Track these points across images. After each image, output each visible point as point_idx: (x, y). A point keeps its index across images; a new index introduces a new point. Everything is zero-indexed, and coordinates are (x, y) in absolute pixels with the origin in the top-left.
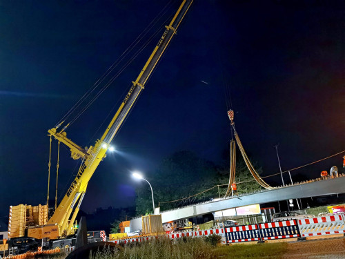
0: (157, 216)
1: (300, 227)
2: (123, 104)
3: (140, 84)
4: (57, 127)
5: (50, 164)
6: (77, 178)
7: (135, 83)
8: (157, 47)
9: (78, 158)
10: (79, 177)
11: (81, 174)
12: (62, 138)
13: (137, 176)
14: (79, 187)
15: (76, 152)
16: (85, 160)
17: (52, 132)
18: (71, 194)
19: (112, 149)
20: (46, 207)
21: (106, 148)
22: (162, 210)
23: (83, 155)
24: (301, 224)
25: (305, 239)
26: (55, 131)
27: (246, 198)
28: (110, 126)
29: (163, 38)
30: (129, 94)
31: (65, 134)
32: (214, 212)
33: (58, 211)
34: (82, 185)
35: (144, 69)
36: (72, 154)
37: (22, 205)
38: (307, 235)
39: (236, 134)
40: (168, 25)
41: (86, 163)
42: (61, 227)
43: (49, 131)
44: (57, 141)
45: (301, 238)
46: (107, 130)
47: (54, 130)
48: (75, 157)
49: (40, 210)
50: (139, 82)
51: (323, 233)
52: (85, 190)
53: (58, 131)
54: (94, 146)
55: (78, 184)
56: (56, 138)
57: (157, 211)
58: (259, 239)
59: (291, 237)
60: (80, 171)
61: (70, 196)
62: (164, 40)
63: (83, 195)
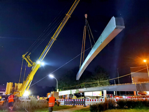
0: (57, 92)
5: (22, 68)
7: (52, 38)
9: (30, 67)
10: (29, 74)
13: (51, 76)
14: (29, 78)
17: (24, 56)
22: (59, 91)
24: (86, 101)
31: (29, 57)
37: (10, 83)
38: (87, 105)
43: (23, 56)
45: (85, 106)
47: (24, 55)
52: (32, 79)
53: (26, 56)
56: (24, 58)
63: (31, 81)
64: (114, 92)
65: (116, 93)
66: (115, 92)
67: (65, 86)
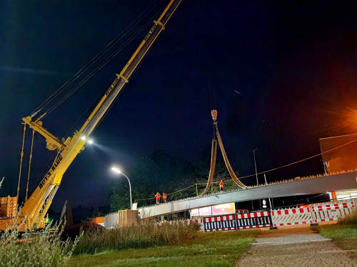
0: (134, 211)
1: (272, 217)
2: (105, 96)
3: (124, 77)
4: (32, 116)
5: (22, 154)
6: (51, 169)
7: (119, 76)
8: (144, 42)
9: (54, 149)
10: (53, 169)
11: (56, 166)
12: (37, 128)
13: (116, 171)
14: (53, 179)
15: (51, 142)
16: (61, 152)
17: (27, 120)
18: (44, 186)
19: (91, 142)
20: (16, 199)
21: (85, 139)
23: (60, 146)
24: (273, 215)
25: (276, 228)
26: (30, 120)
27: (223, 196)
28: (90, 118)
29: (150, 32)
30: (112, 86)
31: (41, 123)
32: (191, 209)
33: (28, 202)
34: (57, 177)
35: (130, 62)
36: (48, 144)
38: (278, 225)
39: (218, 133)
40: (157, 20)
41: (62, 154)
42: (31, 220)
43: (24, 119)
44: (32, 129)
45: (273, 228)
46: (87, 122)
47: (29, 118)
48: (50, 148)
49: (9, 201)
50: (124, 75)
51: (293, 224)
52: (59, 183)
53: (33, 119)
54: (72, 137)
55: (52, 176)
56: (31, 126)
57: (134, 206)
58: (235, 228)
59: (264, 226)
60: (55, 162)
61: (43, 188)
62: (151, 35)
63: (57, 188)
64: (264, 202)
65: (268, 204)
66: (267, 200)
67: (140, 197)
